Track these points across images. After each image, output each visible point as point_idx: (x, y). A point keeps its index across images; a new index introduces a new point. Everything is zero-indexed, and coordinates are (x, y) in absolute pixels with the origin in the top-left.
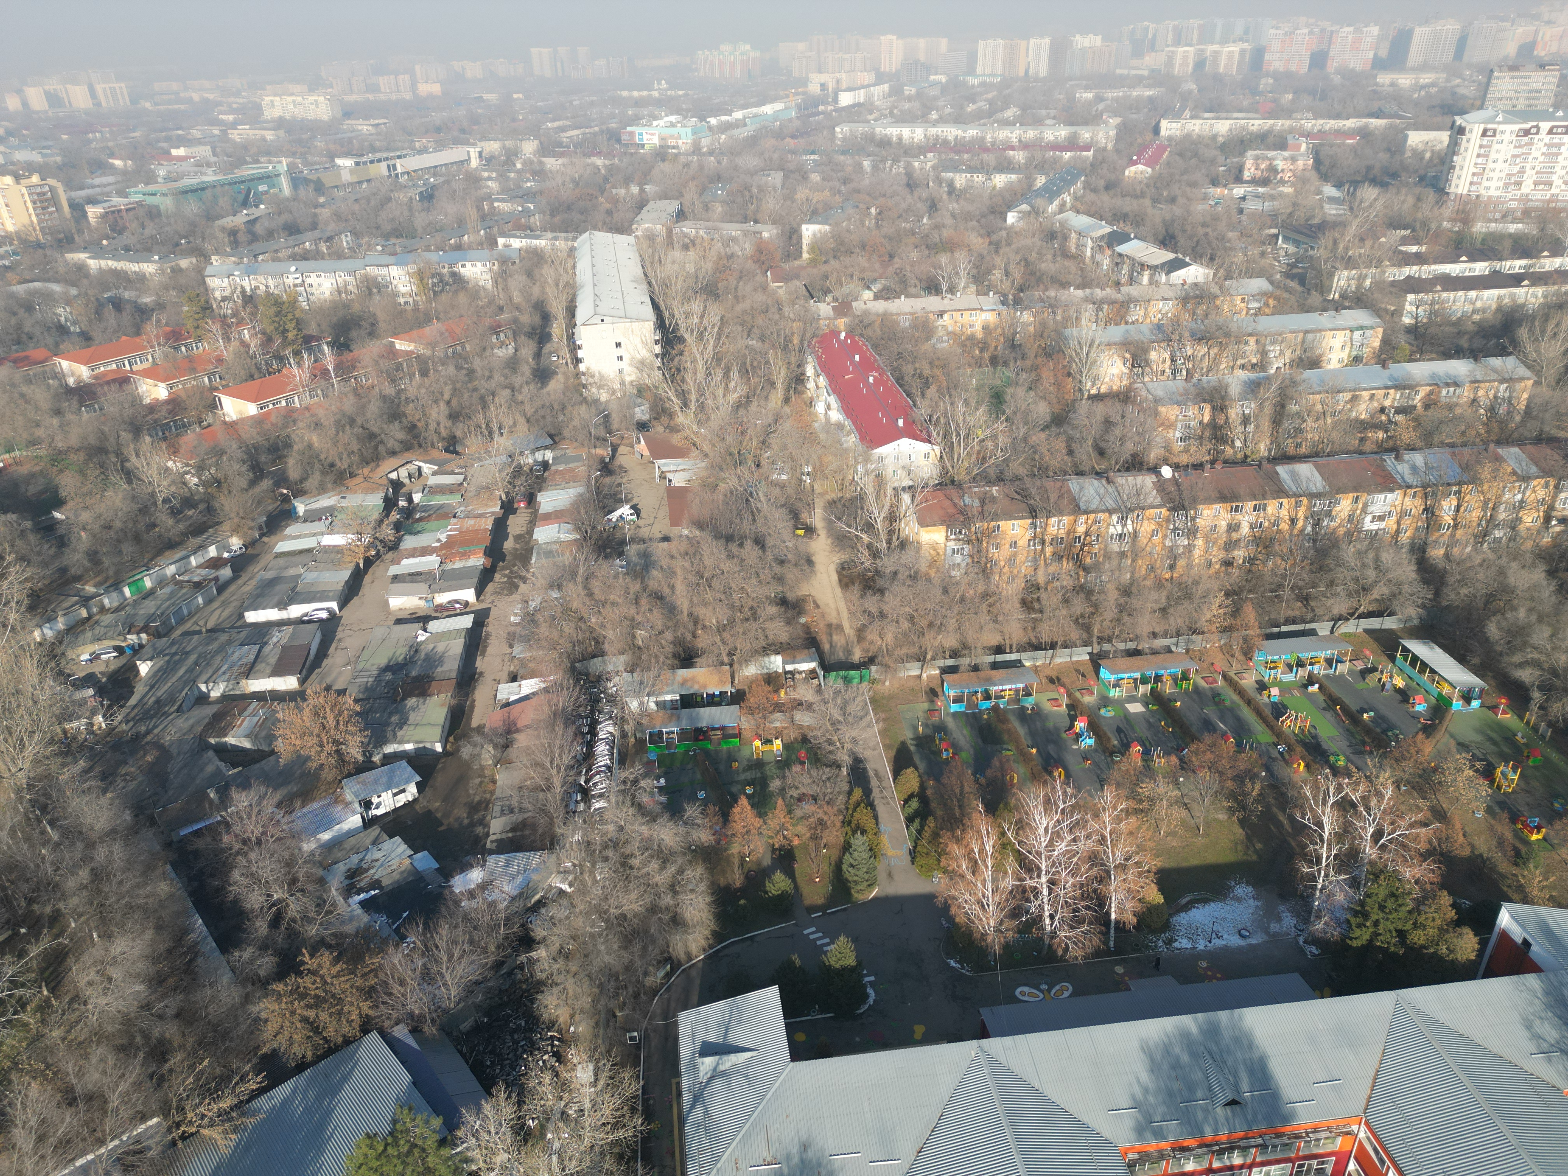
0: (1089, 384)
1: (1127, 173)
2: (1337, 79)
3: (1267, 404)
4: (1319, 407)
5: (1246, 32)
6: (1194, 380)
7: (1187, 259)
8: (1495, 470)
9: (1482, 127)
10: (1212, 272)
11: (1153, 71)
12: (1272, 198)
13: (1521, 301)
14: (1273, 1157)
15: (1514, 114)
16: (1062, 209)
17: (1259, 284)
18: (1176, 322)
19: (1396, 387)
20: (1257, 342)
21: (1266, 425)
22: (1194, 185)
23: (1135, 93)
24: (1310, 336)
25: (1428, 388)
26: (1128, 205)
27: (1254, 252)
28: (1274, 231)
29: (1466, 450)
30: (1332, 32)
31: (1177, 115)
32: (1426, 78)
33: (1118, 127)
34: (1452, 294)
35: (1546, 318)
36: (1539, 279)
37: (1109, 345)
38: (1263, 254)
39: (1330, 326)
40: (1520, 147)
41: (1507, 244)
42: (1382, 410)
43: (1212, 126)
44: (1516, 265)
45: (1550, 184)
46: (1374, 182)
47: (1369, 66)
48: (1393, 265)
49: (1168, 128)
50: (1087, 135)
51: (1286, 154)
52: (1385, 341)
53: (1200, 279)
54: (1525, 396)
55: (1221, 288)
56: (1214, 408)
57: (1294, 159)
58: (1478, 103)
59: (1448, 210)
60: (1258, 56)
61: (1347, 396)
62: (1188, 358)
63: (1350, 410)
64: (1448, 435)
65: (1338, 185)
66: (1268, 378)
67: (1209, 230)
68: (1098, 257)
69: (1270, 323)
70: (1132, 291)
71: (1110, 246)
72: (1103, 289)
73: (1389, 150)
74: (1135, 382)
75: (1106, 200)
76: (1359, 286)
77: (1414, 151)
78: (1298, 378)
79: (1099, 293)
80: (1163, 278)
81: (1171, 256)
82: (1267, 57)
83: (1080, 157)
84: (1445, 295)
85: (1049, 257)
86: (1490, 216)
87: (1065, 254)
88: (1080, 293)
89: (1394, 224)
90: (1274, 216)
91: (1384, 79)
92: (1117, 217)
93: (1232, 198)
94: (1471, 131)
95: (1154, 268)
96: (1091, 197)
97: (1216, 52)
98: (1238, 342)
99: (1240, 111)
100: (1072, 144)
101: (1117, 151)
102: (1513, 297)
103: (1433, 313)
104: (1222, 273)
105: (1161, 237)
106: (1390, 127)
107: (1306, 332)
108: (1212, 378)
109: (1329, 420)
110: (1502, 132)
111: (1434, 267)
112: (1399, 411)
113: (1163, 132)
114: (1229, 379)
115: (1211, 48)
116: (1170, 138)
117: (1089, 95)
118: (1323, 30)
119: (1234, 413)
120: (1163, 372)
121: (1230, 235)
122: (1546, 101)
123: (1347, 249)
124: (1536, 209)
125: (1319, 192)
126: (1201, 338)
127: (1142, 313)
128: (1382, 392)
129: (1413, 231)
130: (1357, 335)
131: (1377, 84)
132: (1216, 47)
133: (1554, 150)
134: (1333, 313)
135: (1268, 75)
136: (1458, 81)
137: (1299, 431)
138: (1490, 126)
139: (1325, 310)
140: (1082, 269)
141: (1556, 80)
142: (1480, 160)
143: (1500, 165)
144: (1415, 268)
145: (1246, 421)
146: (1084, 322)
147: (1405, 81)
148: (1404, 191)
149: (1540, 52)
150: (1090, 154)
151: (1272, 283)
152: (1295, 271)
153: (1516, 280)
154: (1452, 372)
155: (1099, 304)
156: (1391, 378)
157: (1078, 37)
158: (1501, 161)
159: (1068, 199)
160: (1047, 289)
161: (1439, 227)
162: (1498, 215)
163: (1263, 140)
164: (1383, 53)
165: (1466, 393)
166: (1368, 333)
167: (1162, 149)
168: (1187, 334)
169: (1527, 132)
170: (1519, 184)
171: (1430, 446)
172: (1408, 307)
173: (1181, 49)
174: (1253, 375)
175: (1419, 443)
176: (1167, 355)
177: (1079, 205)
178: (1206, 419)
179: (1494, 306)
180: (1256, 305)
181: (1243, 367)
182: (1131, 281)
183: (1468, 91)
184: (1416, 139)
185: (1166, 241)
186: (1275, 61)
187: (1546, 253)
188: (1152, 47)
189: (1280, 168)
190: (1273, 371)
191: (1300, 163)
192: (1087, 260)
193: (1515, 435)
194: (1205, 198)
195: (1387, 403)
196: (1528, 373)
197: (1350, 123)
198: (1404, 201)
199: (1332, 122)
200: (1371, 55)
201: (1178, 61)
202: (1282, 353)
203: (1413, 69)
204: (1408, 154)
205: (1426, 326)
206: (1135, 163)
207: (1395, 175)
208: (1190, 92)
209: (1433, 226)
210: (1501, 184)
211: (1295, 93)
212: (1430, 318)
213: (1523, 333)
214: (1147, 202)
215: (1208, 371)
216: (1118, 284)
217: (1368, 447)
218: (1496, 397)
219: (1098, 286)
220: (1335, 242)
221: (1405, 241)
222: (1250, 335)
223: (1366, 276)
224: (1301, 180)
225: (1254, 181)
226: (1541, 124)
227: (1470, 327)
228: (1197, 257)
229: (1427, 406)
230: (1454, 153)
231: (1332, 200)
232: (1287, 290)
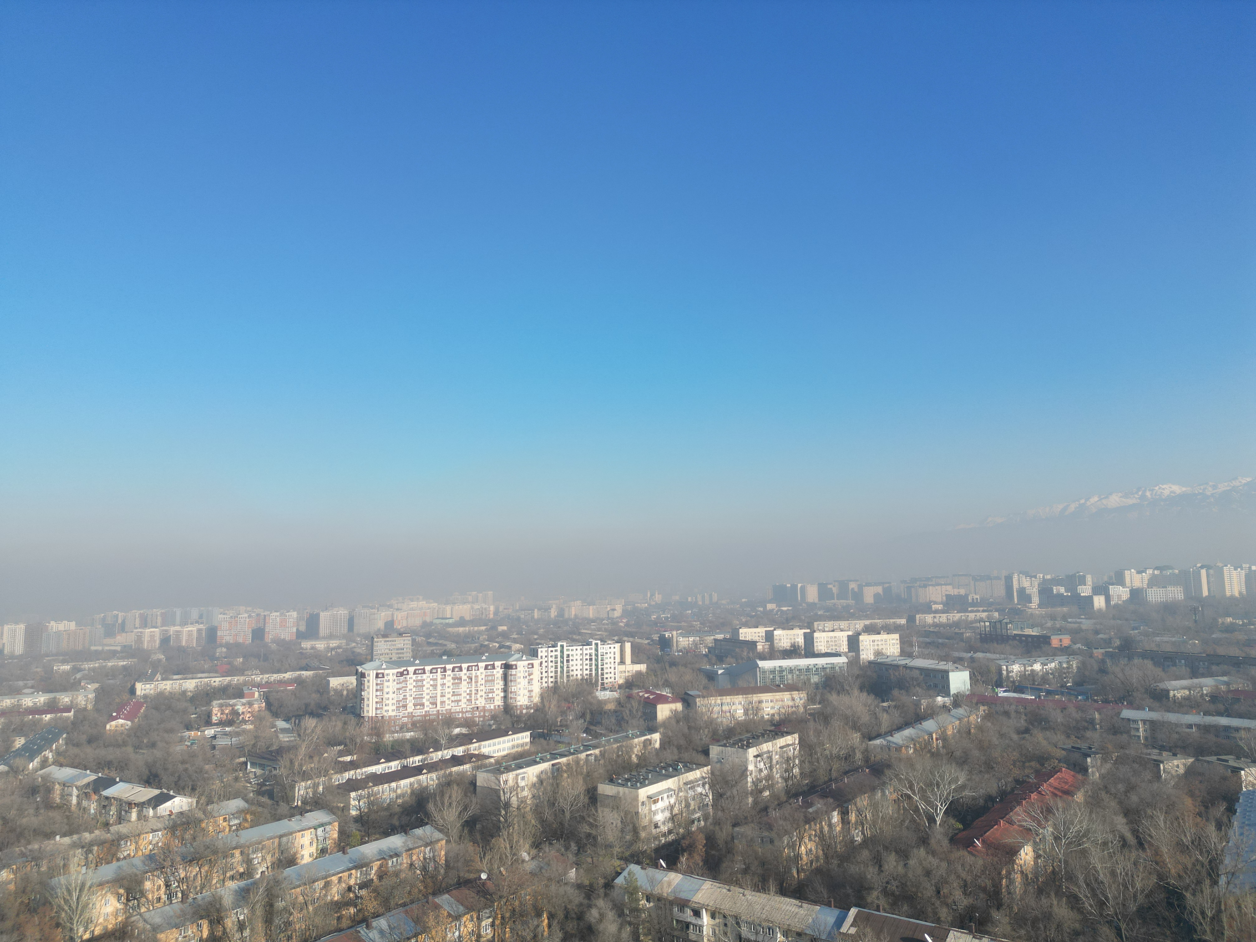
0: (81, 930)
1: (108, 727)
2: (274, 646)
3: (258, 906)
4: (301, 898)
5: (201, 617)
6: (190, 900)
7: (171, 793)
8: (437, 917)
9: (375, 672)
10: (195, 800)
11: (125, 646)
12: (238, 734)
13: (425, 784)
15: (393, 664)
16: (44, 764)
17: (236, 804)
18: (167, 850)
19: (356, 867)
20: (242, 853)
21: (260, 926)
22: (171, 731)
23: (110, 664)
24: (284, 839)
25: (379, 863)
26: (112, 754)
27: (228, 778)
28: (243, 759)
29: (414, 906)
30: (265, 616)
31: (150, 679)
32: (334, 643)
33: (96, 691)
34: (380, 787)
35: (442, 794)
36: (432, 767)
37: (101, 885)
38: (236, 779)
39: (298, 828)
40: (400, 683)
41: (408, 746)
42: (350, 889)
43: (181, 685)
44: (416, 760)
45: (423, 705)
46: (312, 714)
47: (294, 637)
48: (336, 773)
49: (142, 689)
50: (67, 699)
51: (244, 701)
52: (341, 832)
53: (185, 808)
54: (443, 853)
55: (204, 812)
56: (211, 922)
57: (250, 704)
58: (369, 657)
59: (366, 728)
60: (212, 633)
61: (321, 884)
62: (181, 881)
63: (326, 895)
64: (400, 897)
65: (287, 720)
66: (255, 883)
67: (187, 766)
68: (85, 803)
69: (250, 835)
70: (123, 829)
71: (96, 791)
72: (91, 832)
73: (318, 691)
74: (131, 916)
75: (90, 752)
76: (315, 792)
77: (335, 690)
78: (280, 878)
79: (87, 836)
80: (151, 812)
81: (157, 792)
82: (219, 633)
83: (60, 718)
84: (376, 789)
85: (32, 811)
86: (393, 729)
87: (49, 805)
88: (67, 840)
89: (332, 742)
90: (241, 749)
91: (306, 645)
92: (99, 766)
93: (205, 738)
94: (369, 675)
95: (141, 806)
96: (75, 751)
97: (177, 631)
98: (225, 857)
99: (203, 672)
100: (52, 707)
101: (97, 709)
102: (419, 782)
103: (370, 804)
104: (203, 800)
105: (145, 778)
106: (316, 676)
107: (281, 837)
108: (206, 893)
109: (311, 908)
110: (388, 675)
111: (364, 770)
112: (363, 886)
113: (138, 692)
114: (221, 891)
115: (172, 629)
116: (145, 697)
117: (67, 667)
118: (258, 615)
119: (230, 923)
120: (159, 899)
121: (207, 767)
122: (408, 654)
123: (301, 765)
124: (419, 721)
125: (274, 726)
126: (191, 860)
127: (133, 847)
128: (346, 874)
129: (346, 745)
130: (320, 830)
131: (302, 648)
132: (178, 628)
133: (420, 684)
134: (299, 817)
135: (221, 646)
136: (354, 644)
137: (288, 924)
138: (379, 671)
139: (292, 816)
140: (68, 817)
141: (410, 642)
142: (378, 693)
143: (391, 696)
144: (352, 772)
145: (241, 926)
146: (73, 868)
147: (320, 645)
148: (334, 718)
149: (397, 626)
150: (71, 714)
151: (247, 801)
152: (264, 788)
153: (418, 770)
154: (392, 846)
155: (87, 848)
156: (351, 861)
157: (53, 623)
158: (391, 693)
159: (50, 755)
160: (29, 843)
161: (362, 740)
162: (397, 728)
163: (224, 692)
164: (303, 628)
165: (405, 860)
166: (328, 828)
167: (139, 705)
168: (178, 859)
169: (402, 674)
170: (405, 706)
171: (389, 909)
172: (353, 803)
173: (147, 630)
174: (242, 883)
175: (381, 910)
176: (161, 882)
177: (62, 759)
178: (205, 934)
179: (409, 791)
180: (236, 822)
181: (232, 878)
182: (120, 820)
183: (361, 650)
184: (335, 682)
185: (150, 780)
186: (225, 635)
187: (431, 750)
188: (123, 628)
189: (240, 711)
190: (258, 876)
191: (256, 706)
192: (73, 808)
193: (444, 885)
194: (182, 740)
195: (352, 882)
196: (441, 836)
197: (288, 675)
198: (335, 726)
199: (275, 675)
200: (295, 630)
201: (146, 639)
202: (264, 859)
203: (324, 638)
204: (332, 693)
205: (368, 814)
206: (115, 718)
207: (325, 708)
208: (160, 661)
209: (358, 740)
210: (394, 707)
211: (244, 657)
212: (369, 808)
213: (431, 807)
214: (130, 749)
215: (202, 889)
216: (107, 825)
217: (345, 923)
218: (425, 858)
219: (86, 830)
220: (291, 762)
221: (341, 754)
222: (235, 848)
223: (319, 783)
224: (258, 719)
225: (221, 723)
226: (409, 669)
227: (397, 809)
228: (180, 790)
229: (380, 878)
230: (362, 690)
231: (284, 730)
232: (260, 804)
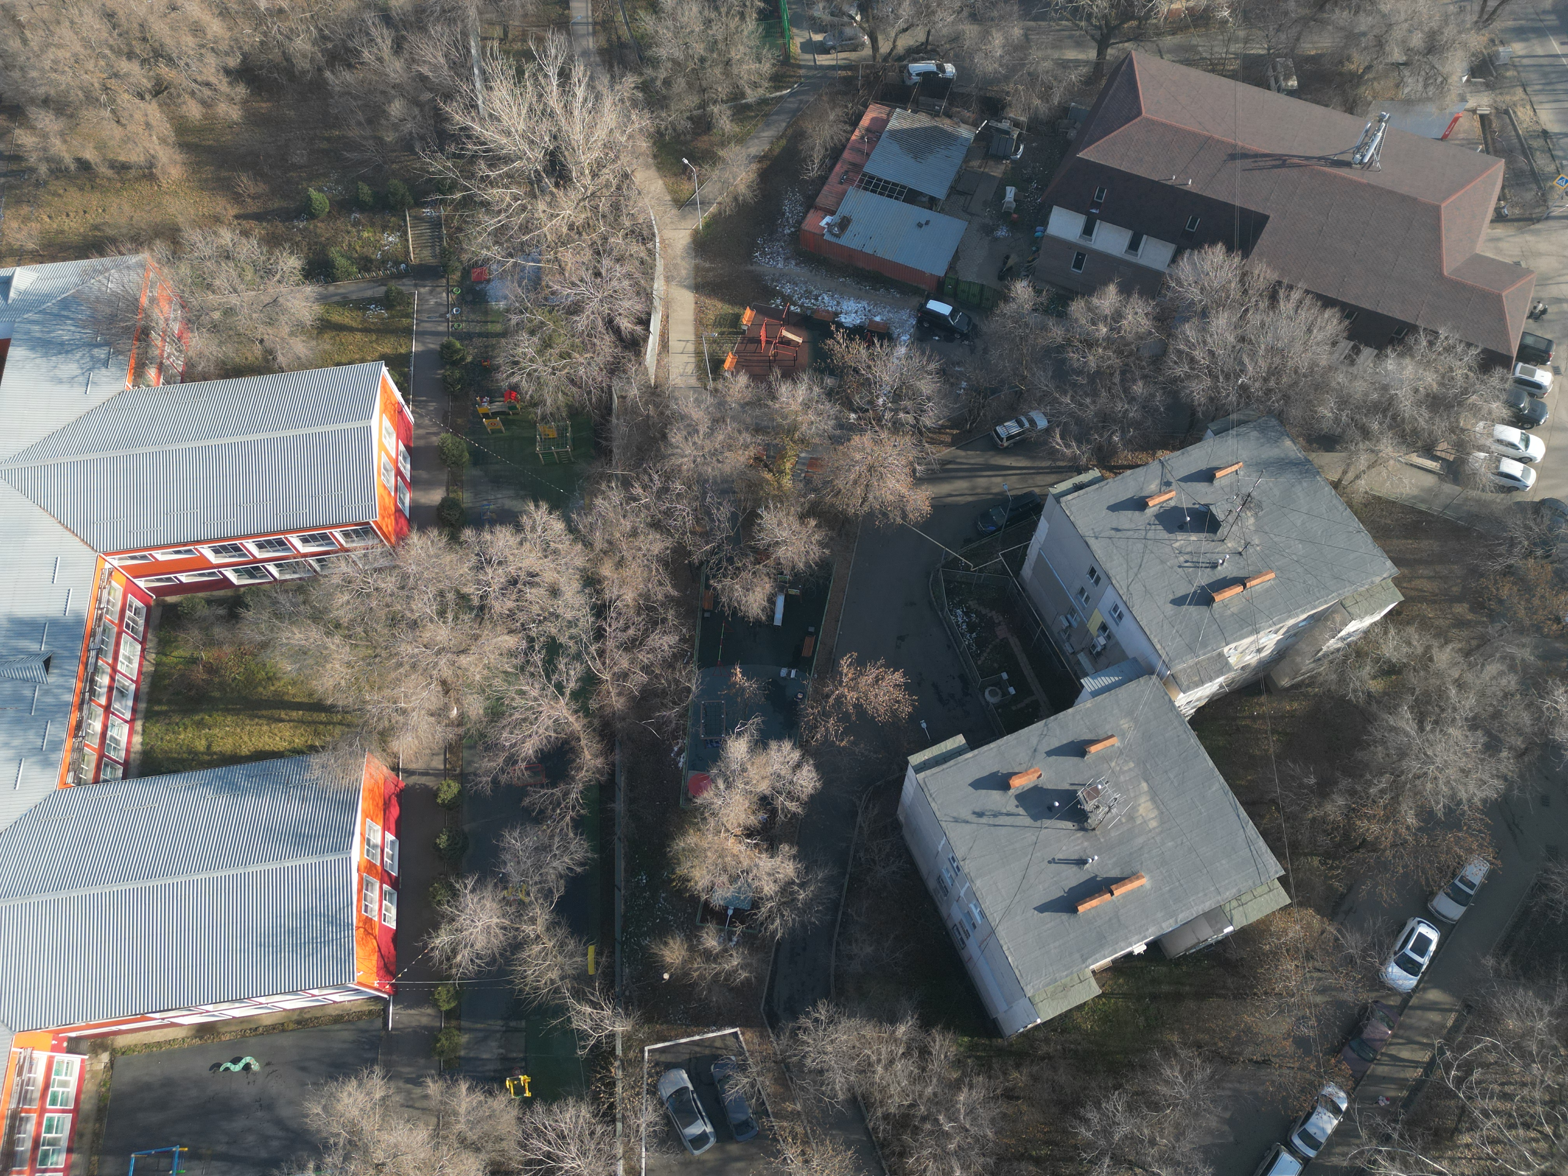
14: (112, 648)
